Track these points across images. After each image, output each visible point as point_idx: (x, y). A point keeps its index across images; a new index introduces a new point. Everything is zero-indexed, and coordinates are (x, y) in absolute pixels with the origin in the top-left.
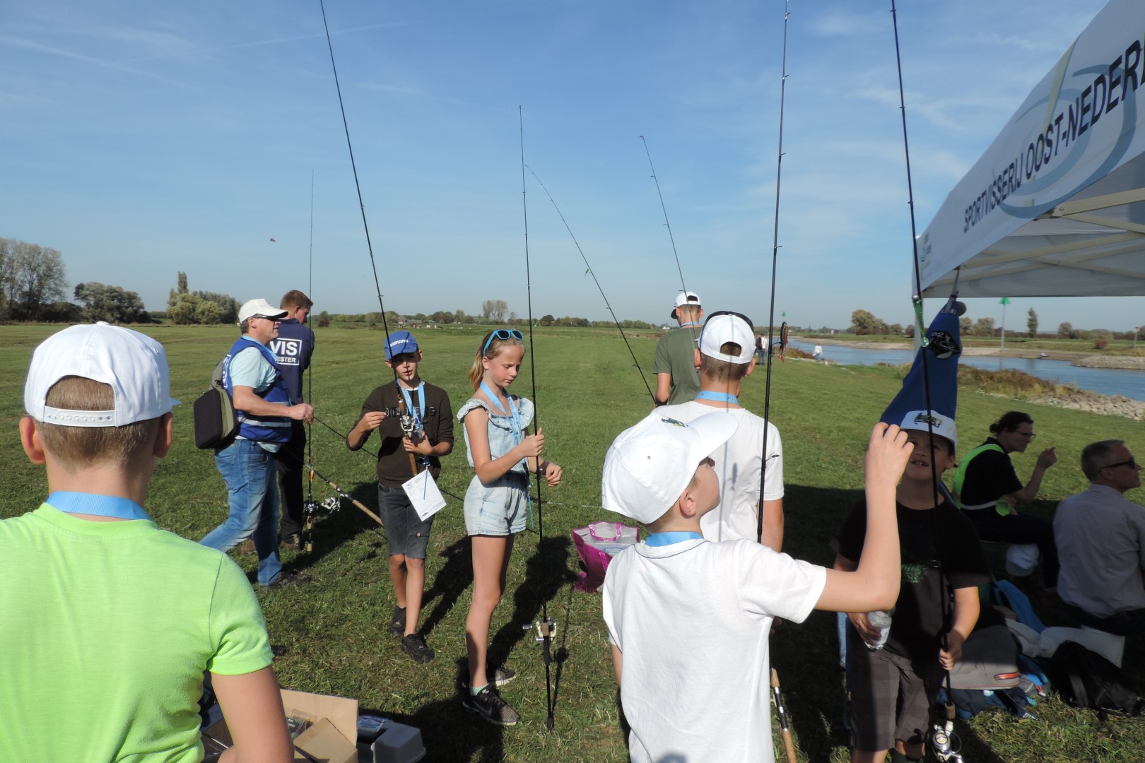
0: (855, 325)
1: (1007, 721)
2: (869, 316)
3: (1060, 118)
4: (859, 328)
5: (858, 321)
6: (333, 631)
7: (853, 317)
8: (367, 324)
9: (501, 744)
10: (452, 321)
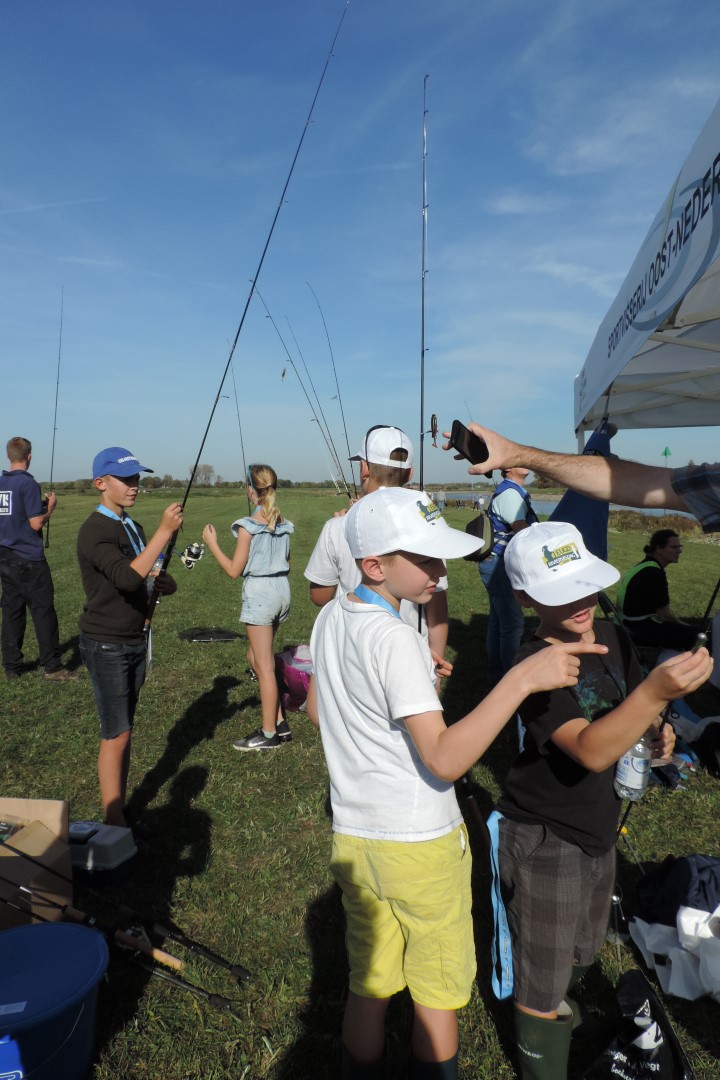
1: (663, 793)
3: (671, 234)
6: (47, 757)
8: (76, 490)
9: (210, 841)
10: (161, 485)
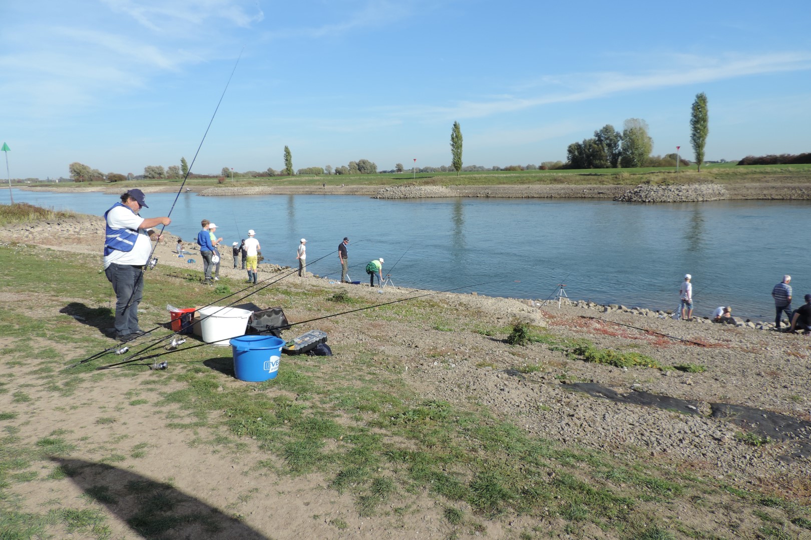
0: (73, 175)
2: (84, 167)
4: (76, 177)
5: (75, 171)
7: (70, 168)
